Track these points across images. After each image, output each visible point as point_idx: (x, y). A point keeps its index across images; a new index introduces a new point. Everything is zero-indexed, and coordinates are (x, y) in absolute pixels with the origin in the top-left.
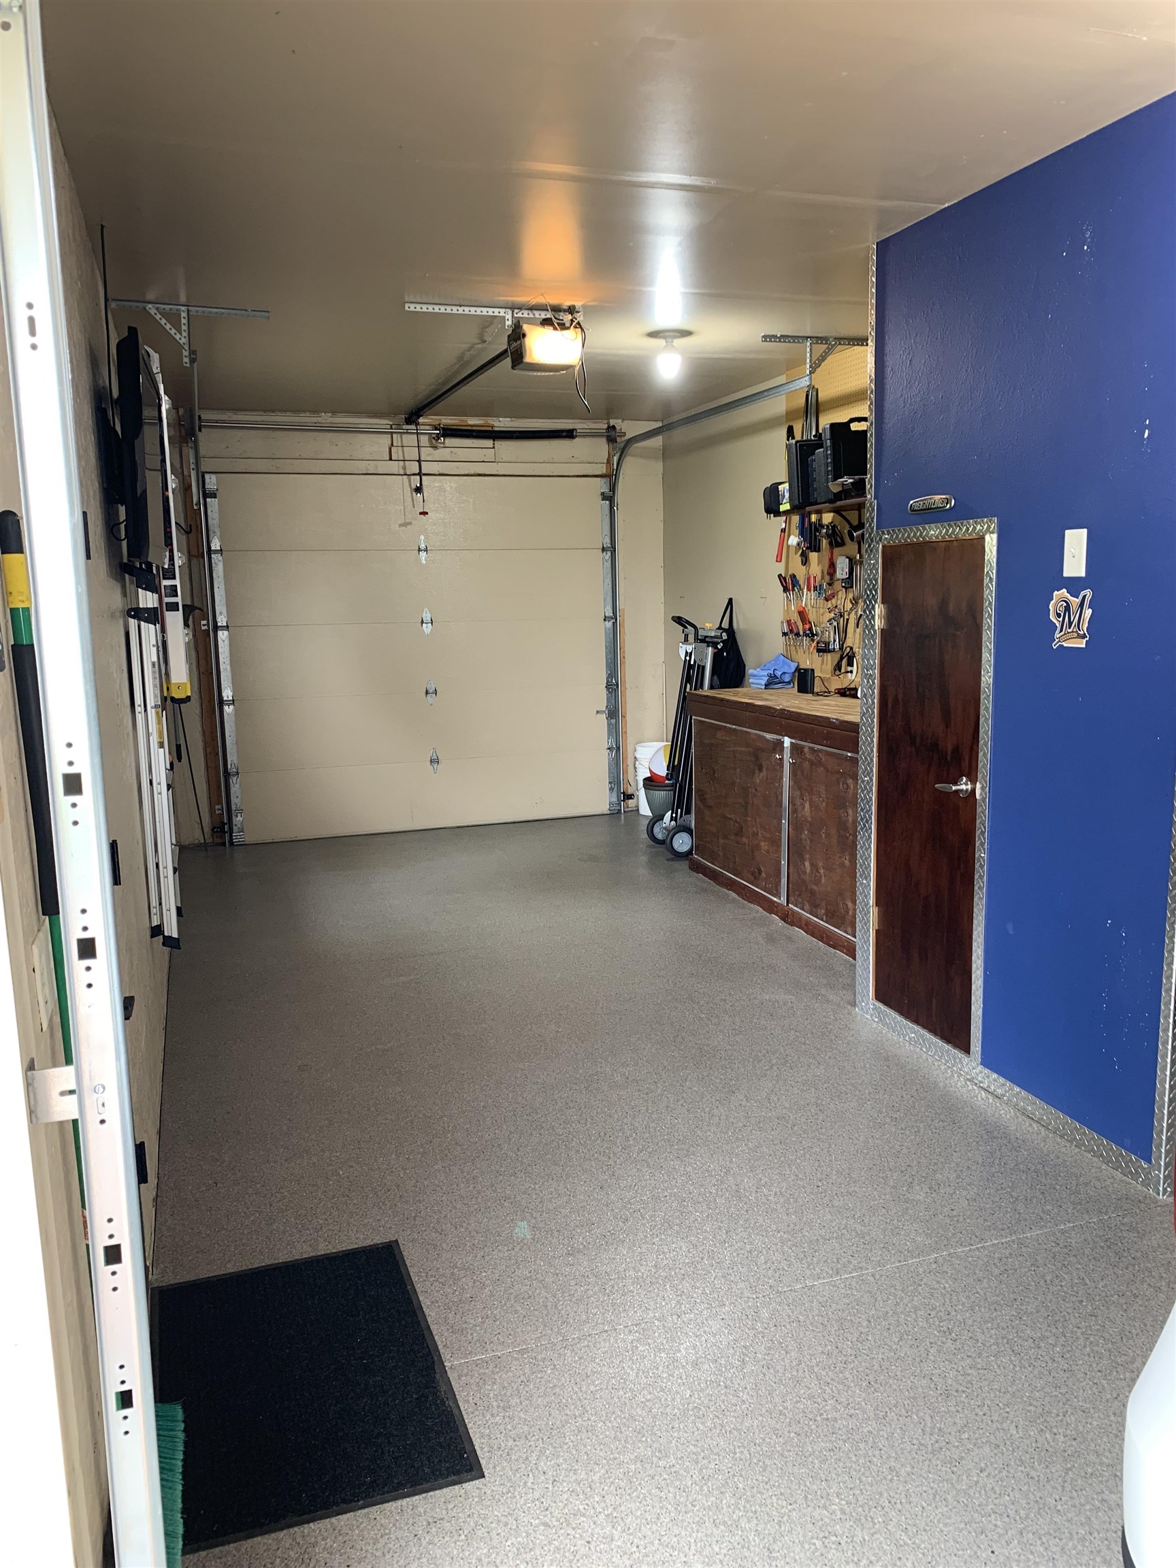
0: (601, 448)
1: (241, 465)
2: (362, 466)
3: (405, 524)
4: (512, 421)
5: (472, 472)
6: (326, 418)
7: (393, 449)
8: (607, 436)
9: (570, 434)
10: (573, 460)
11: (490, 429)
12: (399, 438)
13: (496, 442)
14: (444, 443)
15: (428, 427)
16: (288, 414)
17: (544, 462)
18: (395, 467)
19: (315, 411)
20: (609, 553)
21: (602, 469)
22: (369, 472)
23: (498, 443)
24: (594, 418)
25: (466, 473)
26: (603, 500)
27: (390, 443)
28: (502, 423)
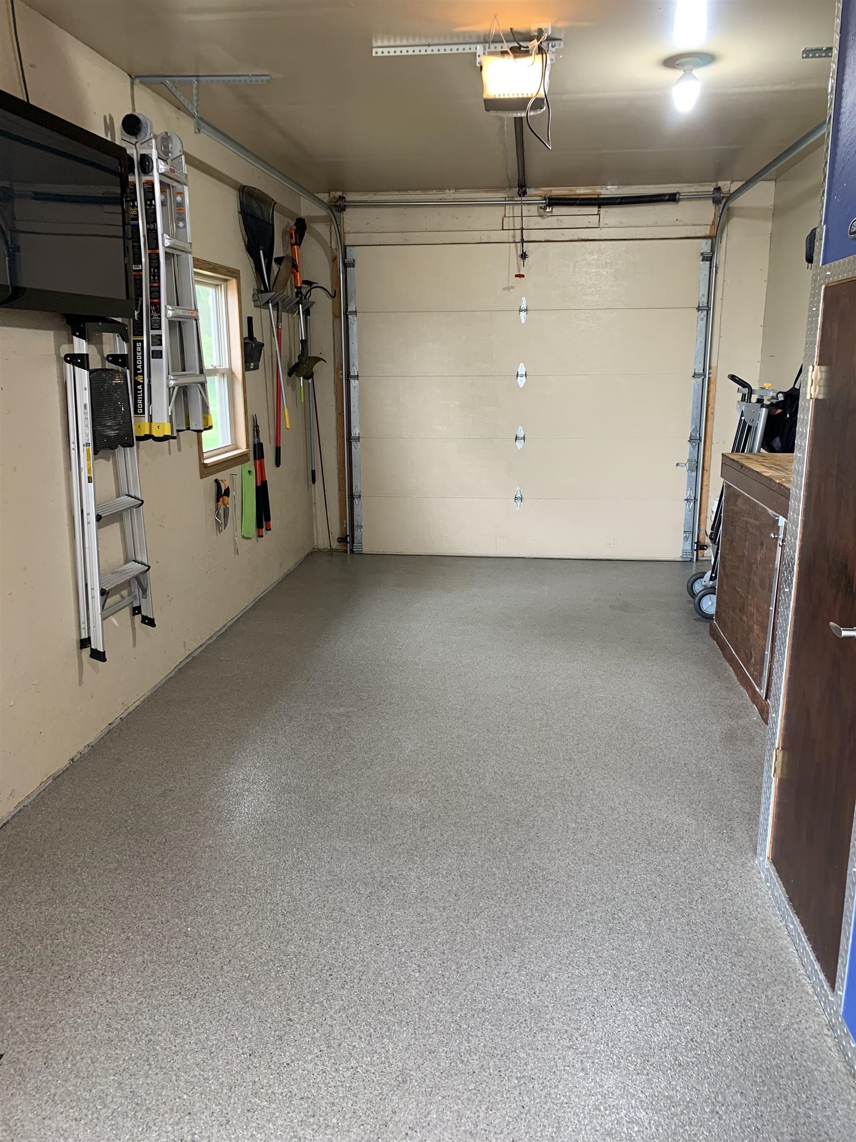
0: (708, 211)
1: (377, 238)
2: (476, 236)
3: (508, 288)
4: (618, 188)
5: (576, 238)
6: (449, 195)
7: (505, 219)
8: (713, 198)
9: (672, 198)
10: (677, 223)
11: (596, 196)
12: (511, 208)
13: (602, 210)
14: (551, 212)
15: (538, 198)
16: (418, 192)
17: (647, 226)
18: (506, 236)
19: (441, 189)
20: (705, 312)
21: (706, 231)
22: (482, 241)
23: (603, 210)
24: (702, 181)
25: (570, 239)
26: (703, 260)
27: (504, 214)
28: (610, 191)
